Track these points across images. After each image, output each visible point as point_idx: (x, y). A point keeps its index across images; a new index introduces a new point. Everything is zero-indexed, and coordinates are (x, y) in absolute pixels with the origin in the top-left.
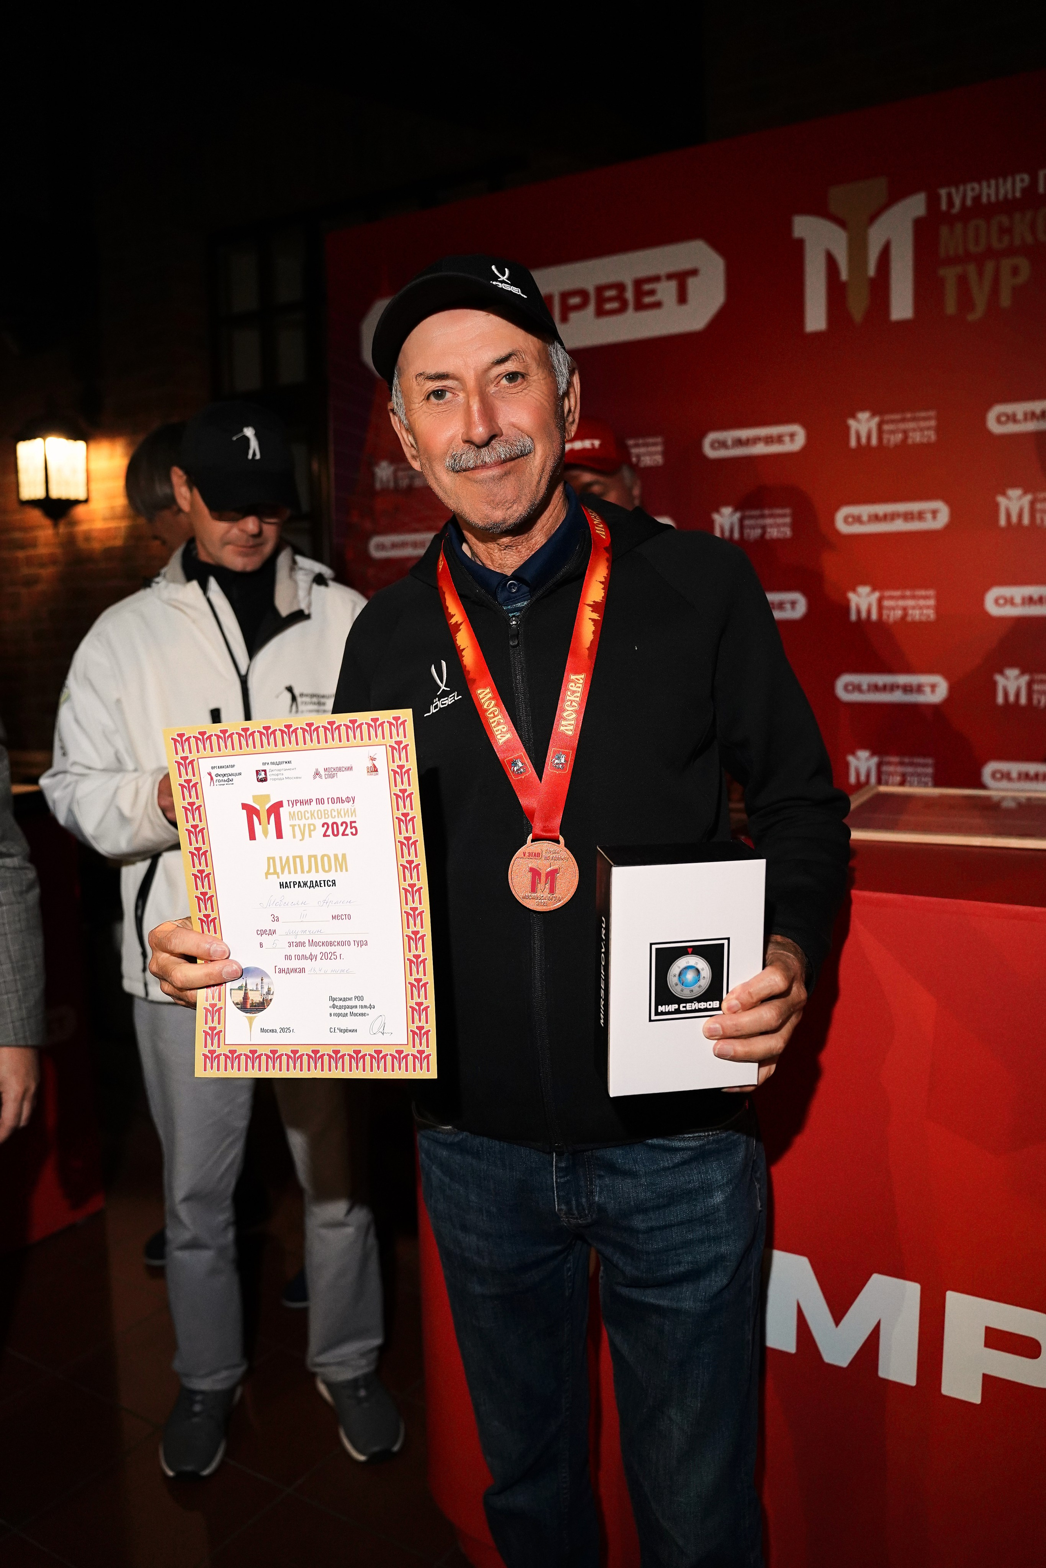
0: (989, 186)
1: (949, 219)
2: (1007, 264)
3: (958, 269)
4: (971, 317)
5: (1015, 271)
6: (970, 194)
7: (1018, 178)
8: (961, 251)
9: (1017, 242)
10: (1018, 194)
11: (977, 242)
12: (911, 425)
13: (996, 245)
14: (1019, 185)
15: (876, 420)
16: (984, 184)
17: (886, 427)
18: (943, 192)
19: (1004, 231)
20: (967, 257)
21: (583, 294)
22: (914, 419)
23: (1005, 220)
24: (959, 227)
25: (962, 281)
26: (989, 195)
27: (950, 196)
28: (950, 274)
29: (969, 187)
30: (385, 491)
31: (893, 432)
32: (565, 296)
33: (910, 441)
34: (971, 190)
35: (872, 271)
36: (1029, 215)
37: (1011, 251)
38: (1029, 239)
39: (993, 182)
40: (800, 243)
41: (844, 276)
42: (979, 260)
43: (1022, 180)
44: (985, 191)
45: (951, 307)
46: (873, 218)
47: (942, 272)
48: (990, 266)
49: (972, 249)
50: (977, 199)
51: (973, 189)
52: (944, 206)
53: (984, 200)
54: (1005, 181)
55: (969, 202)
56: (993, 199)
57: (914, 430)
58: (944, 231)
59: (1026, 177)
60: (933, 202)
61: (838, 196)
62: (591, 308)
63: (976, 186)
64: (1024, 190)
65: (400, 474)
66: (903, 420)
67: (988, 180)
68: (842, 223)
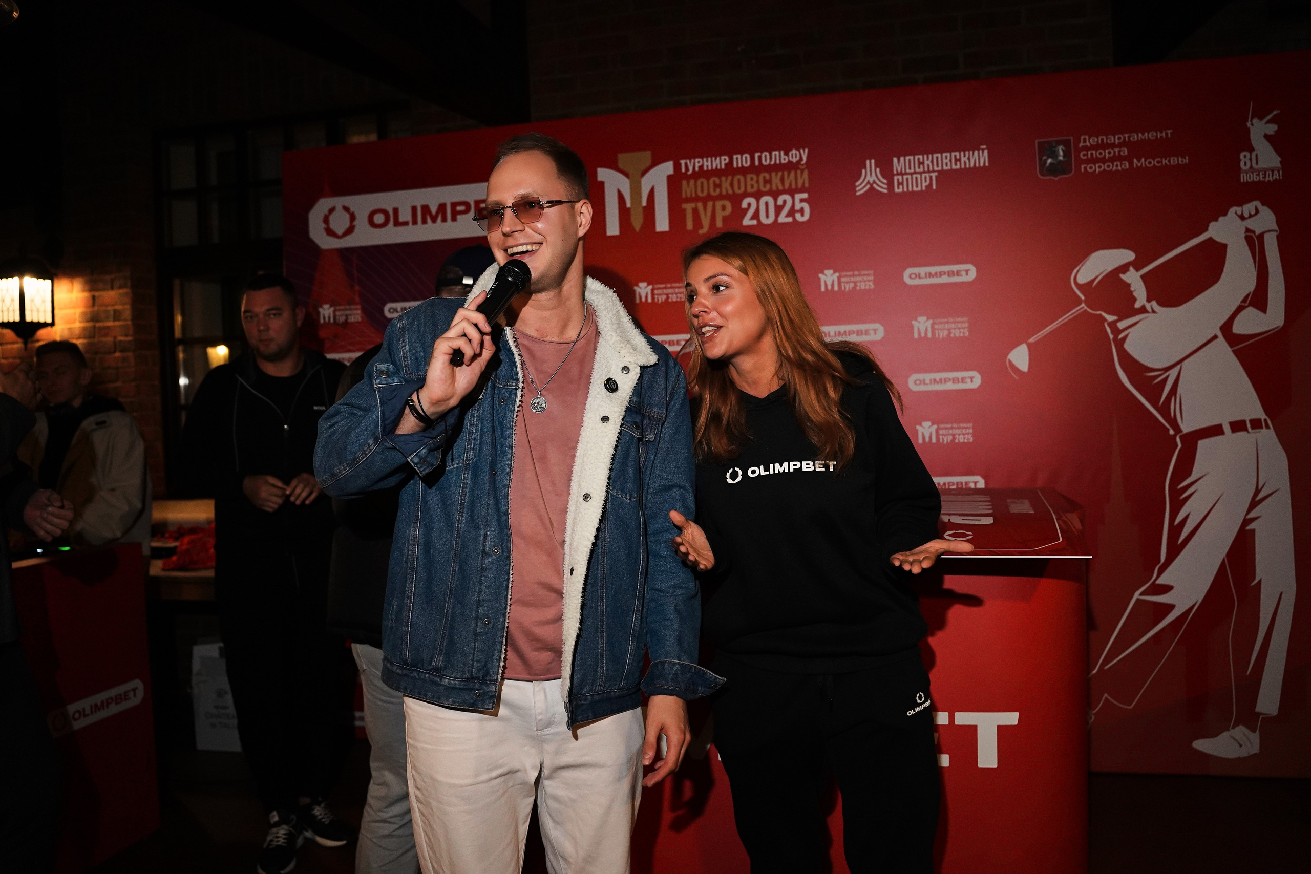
0: (707, 161)
1: (688, 177)
2: (719, 204)
3: (693, 205)
4: (701, 232)
5: (724, 208)
6: (697, 165)
7: (723, 158)
8: (694, 195)
9: (724, 192)
10: (723, 167)
11: (702, 191)
12: (671, 291)
13: (712, 193)
14: (723, 163)
15: (650, 287)
16: (705, 159)
17: (656, 292)
18: (683, 162)
19: (717, 186)
20: (696, 199)
21: (467, 204)
22: (672, 288)
23: (717, 181)
24: (692, 182)
25: (695, 211)
26: (707, 166)
27: (686, 164)
28: (688, 207)
29: (697, 160)
30: (327, 324)
31: (660, 295)
32: (454, 205)
33: (670, 300)
34: (698, 162)
35: (644, 203)
36: (730, 178)
37: (721, 197)
38: (730, 192)
39: (709, 159)
40: (602, 183)
41: (629, 205)
42: (705, 200)
43: (725, 160)
44: (705, 164)
45: (690, 225)
46: (644, 173)
47: (684, 206)
48: (710, 204)
49: (700, 194)
50: (701, 167)
51: (699, 162)
52: (683, 170)
53: (705, 168)
54: (716, 159)
55: (697, 169)
56: (710, 168)
57: (672, 294)
58: (684, 183)
59: (727, 158)
60: (677, 167)
61: (623, 159)
62: (472, 214)
63: (700, 160)
64: (726, 165)
65: (338, 313)
66: (666, 288)
67: (707, 157)
68: (626, 175)
